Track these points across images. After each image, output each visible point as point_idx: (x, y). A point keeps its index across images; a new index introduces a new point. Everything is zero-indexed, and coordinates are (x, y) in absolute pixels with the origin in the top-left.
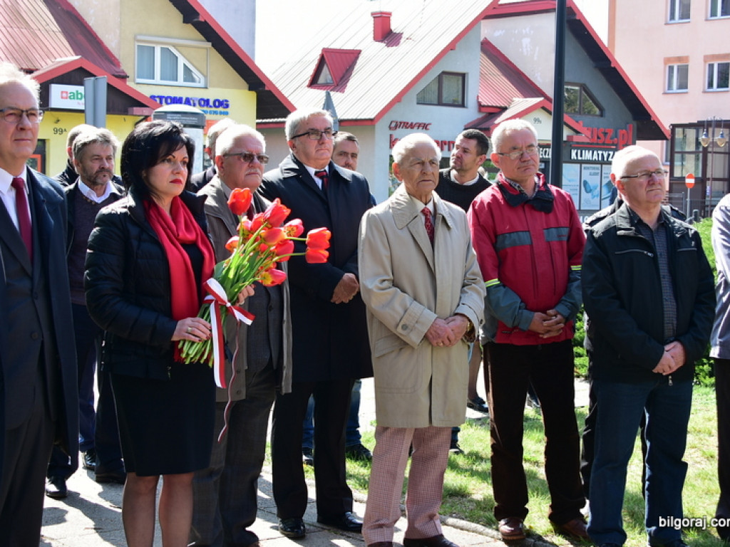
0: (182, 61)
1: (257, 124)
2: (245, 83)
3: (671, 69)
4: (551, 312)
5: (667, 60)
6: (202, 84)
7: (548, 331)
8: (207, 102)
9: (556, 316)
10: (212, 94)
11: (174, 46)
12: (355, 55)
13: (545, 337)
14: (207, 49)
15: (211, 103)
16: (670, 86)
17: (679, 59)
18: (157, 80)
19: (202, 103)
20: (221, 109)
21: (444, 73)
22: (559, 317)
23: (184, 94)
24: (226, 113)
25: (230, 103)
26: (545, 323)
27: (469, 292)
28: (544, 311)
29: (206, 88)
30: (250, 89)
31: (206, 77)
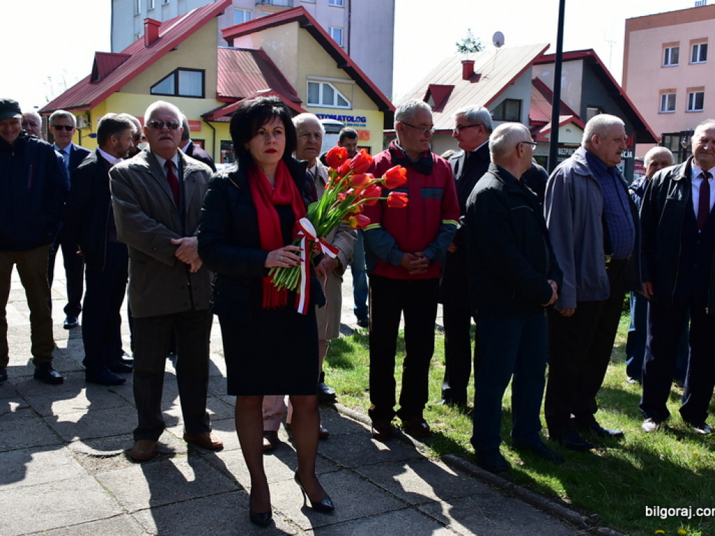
0: (336, 92)
1: (385, 133)
2: (376, 106)
3: (664, 97)
4: (418, 254)
5: (662, 91)
6: (349, 107)
7: (415, 269)
8: (352, 119)
9: (422, 257)
10: (355, 113)
11: (332, 83)
12: (451, 88)
13: (412, 273)
14: (352, 84)
15: (355, 119)
16: (663, 108)
17: (670, 90)
18: (321, 104)
19: (349, 119)
20: (361, 123)
21: (507, 100)
22: (425, 258)
23: (337, 113)
24: (365, 126)
25: (367, 119)
26: (412, 262)
27: (341, 237)
28: (413, 253)
29: (351, 109)
30: (380, 110)
31: (351, 102)
